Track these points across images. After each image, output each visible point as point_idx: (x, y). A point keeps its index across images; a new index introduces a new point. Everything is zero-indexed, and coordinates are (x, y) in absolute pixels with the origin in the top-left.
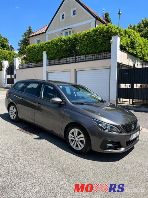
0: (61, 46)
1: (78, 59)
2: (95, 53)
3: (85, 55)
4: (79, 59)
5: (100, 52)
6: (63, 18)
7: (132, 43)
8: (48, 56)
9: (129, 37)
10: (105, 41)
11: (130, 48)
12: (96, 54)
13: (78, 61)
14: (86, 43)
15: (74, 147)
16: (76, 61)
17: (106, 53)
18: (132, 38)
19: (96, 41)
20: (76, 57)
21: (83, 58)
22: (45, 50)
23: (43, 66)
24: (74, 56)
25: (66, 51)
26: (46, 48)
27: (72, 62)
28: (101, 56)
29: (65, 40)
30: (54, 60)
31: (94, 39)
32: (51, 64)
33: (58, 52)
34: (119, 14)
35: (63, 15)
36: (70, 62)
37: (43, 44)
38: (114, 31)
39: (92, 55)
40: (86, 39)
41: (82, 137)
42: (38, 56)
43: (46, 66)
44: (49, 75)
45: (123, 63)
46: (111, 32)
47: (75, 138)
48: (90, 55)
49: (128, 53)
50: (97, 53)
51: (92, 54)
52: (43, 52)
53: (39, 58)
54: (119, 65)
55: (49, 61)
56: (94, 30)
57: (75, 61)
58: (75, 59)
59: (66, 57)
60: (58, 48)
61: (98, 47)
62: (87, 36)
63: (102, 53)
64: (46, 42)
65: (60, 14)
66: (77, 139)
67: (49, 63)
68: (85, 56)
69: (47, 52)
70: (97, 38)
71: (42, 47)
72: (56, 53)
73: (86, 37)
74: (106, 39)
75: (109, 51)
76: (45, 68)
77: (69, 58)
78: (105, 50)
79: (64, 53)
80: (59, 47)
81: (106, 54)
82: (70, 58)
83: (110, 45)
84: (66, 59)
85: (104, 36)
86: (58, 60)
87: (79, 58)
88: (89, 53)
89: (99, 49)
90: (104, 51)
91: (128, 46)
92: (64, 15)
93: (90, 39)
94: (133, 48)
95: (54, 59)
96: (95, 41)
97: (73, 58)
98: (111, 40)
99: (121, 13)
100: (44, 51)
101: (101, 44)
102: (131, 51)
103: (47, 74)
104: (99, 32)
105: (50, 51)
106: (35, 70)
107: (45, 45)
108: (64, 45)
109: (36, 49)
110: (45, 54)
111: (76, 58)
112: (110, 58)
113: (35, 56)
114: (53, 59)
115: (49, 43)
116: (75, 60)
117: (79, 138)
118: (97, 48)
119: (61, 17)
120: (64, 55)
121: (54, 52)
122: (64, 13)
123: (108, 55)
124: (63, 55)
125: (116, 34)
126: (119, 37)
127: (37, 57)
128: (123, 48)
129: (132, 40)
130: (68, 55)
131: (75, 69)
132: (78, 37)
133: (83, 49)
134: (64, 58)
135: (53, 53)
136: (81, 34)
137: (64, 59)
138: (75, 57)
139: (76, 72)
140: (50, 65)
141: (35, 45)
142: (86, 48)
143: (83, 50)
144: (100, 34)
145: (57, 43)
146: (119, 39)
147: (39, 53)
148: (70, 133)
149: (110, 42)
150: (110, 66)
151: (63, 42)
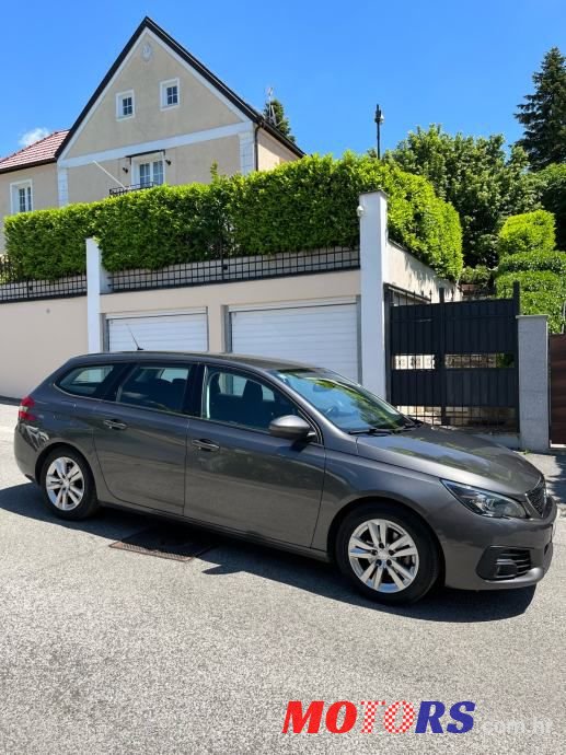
0: (164, 221)
1: (232, 269)
2: (298, 250)
3: (261, 254)
4: (239, 268)
5: (319, 247)
6: (128, 111)
7: (418, 217)
8: (106, 255)
9: (408, 198)
10: (333, 209)
11: (413, 235)
12: (300, 254)
13: (233, 276)
14: (264, 215)
15: (376, 584)
16: (226, 277)
17: (338, 249)
18: (418, 200)
19: (303, 209)
20: (226, 262)
21: (252, 267)
22: (91, 234)
23: (85, 294)
24: (218, 258)
25: (184, 237)
26: (99, 226)
27: (207, 279)
28: (323, 259)
29: (177, 199)
30: (132, 273)
31: (293, 201)
32: (121, 286)
33: (149, 240)
34: (378, 120)
35: (127, 102)
36: (201, 280)
37: (86, 210)
38: (366, 178)
39: (286, 255)
40: (264, 200)
41: (408, 547)
42: (63, 256)
43: (101, 294)
44: (112, 328)
45: (398, 285)
46: (356, 177)
47: (374, 553)
48: (279, 256)
49: (408, 250)
50: (307, 248)
51: (286, 250)
52: (84, 241)
53: (67, 263)
54: (389, 292)
55: (109, 274)
56: (293, 170)
57: (220, 278)
58: (219, 270)
59: (184, 262)
60: (151, 227)
61: (311, 229)
62: (265, 187)
63: (323, 251)
64: (96, 203)
65: (114, 95)
66: (383, 555)
67: (109, 282)
68: (259, 258)
69: (102, 242)
70: (307, 199)
71: (80, 222)
72: (143, 247)
73: (262, 191)
74: (339, 201)
75: (353, 242)
76: (95, 301)
77: (195, 265)
78: (335, 238)
79: (173, 246)
80: (155, 224)
81: (340, 255)
82: (200, 265)
83: (354, 222)
84: (183, 267)
85: (329, 191)
86: (149, 271)
87: (237, 265)
88: (275, 250)
89: (316, 235)
90: (334, 244)
91: (408, 228)
92: (131, 99)
93: (278, 198)
94: (421, 234)
95: (133, 267)
96: (299, 208)
97: (213, 263)
98: (360, 208)
99: (382, 117)
100: (91, 236)
101: (320, 220)
102: (415, 244)
103: (106, 323)
104: (313, 179)
105: (113, 235)
106: (48, 311)
107: (92, 214)
108: (174, 216)
109: (51, 226)
110: (92, 247)
111: (225, 267)
112: (358, 267)
113: (48, 256)
114: (128, 269)
115: (110, 208)
116: (223, 274)
117: (391, 553)
118: (305, 232)
119: (120, 107)
120: (176, 253)
121: (134, 242)
122: (131, 93)
123: (346, 256)
124: (171, 255)
125: (371, 188)
126: (385, 196)
127: (59, 260)
128: (395, 236)
129: (416, 207)
130: (193, 253)
131: (225, 307)
132: (231, 190)
133: (252, 234)
134: (177, 263)
135: (130, 244)
136: (242, 182)
137: (177, 267)
138: (219, 263)
139: (228, 316)
140: (115, 289)
141: (47, 214)
142: (263, 229)
143: (252, 239)
144: (316, 185)
145: (146, 209)
146: (383, 203)
147: (64, 243)
148: (355, 537)
149: (356, 213)
150: (359, 297)
151: (171, 207)
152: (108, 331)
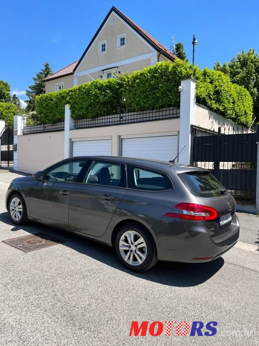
0: (96, 96)
1: (124, 118)
2: (153, 109)
3: (136, 111)
4: (127, 118)
5: (162, 107)
6: (103, 50)
7: (217, 93)
8: (73, 112)
9: (211, 83)
10: (169, 89)
11: (214, 102)
12: (154, 111)
13: (124, 122)
14: (138, 92)
16: (121, 122)
17: (171, 108)
18: (217, 84)
19: (155, 89)
20: (121, 115)
21: (133, 117)
22: (68, 102)
23: (64, 130)
24: (118, 113)
25: (104, 104)
26: (70, 99)
27: (113, 123)
28: (164, 114)
29: (102, 86)
30: (83, 120)
31: (151, 85)
32: (79, 127)
33: (90, 105)
34: (193, 43)
35: (103, 46)
36: (111, 123)
37: (66, 92)
38: (184, 72)
39: (148, 112)
40: (139, 84)
42: (56, 113)
43: (70, 130)
44: (74, 145)
45: (201, 126)
46: (180, 73)
48: (145, 112)
49: (210, 109)
50: (157, 108)
51: (147, 110)
52: (64, 106)
53: (58, 116)
54: (194, 130)
55: (74, 121)
56: (152, 70)
57: (119, 122)
58: (119, 118)
59: (104, 115)
60: (91, 100)
61: (158, 98)
62: (139, 79)
63: (164, 109)
64: (70, 89)
65: (98, 43)
67: (74, 124)
68: (136, 113)
69: (71, 106)
70: (157, 84)
71: (63, 98)
72: (87, 109)
73: (138, 81)
74: (172, 84)
75: (177, 105)
76: (67, 134)
77: (108, 117)
78: (169, 103)
79: (100, 108)
80: (93, 98)
81: (172, 111)
82: (111, 117)
83: (178, 95)
84: (104, 117)
85: (169, 80)
86: (90, 120)
87: (126, 116)
88: (142, 109)
89: (160, 101)
90: (169, 106)
91: (210, 98)
92: (105, 44)
93: (144, 84)
94: (218, 101)
95: (84, 118)
96: (154, 88)
97: (116, 116)
98: (180, 87)
99: (196, 41)
100: (66, 104)
101: (163, 94)
102: (214, 106)
103: (72, 143)
104: (161, 74)
105: (77, 103)
106: (50, 137)
107: (68, 94)
108: (100, 94)
109: (52, 100)
110: (67, 109)
111: (121, 118)
112: (179, 117)
113: (51, 113)
114: (82, 118)
115: (75, 91)
116: (120, 121)
118: (156, 99)
119: (100, 48)
120: (101, 111)
121: (84, 106)
122: (105, 42)
123: (175, 111)
124: (99, 112)
125: (188, 77)
126: (194, 81)
127: (55, 115)
128: (200, 101)
129: (216, 87)
130: (108, 111)
131: (120, 136)
132: (125, 81)
133: (133, 102)
134: (101, 116)
135: (82, 107)
136: (129, 76)
137: (101, 118)
138: (119, 115)
139: (121, 140)
140: (77, 128)
141: (52, 94)
142: (137, 99)
143: (133, 104)
144: (162, 77)
145: (89, 91)
146: (193, 85)
147: (57, 107)
149: (178, 90)
150: (179, 132)
151: (100, 89)
152: (72, 147)
